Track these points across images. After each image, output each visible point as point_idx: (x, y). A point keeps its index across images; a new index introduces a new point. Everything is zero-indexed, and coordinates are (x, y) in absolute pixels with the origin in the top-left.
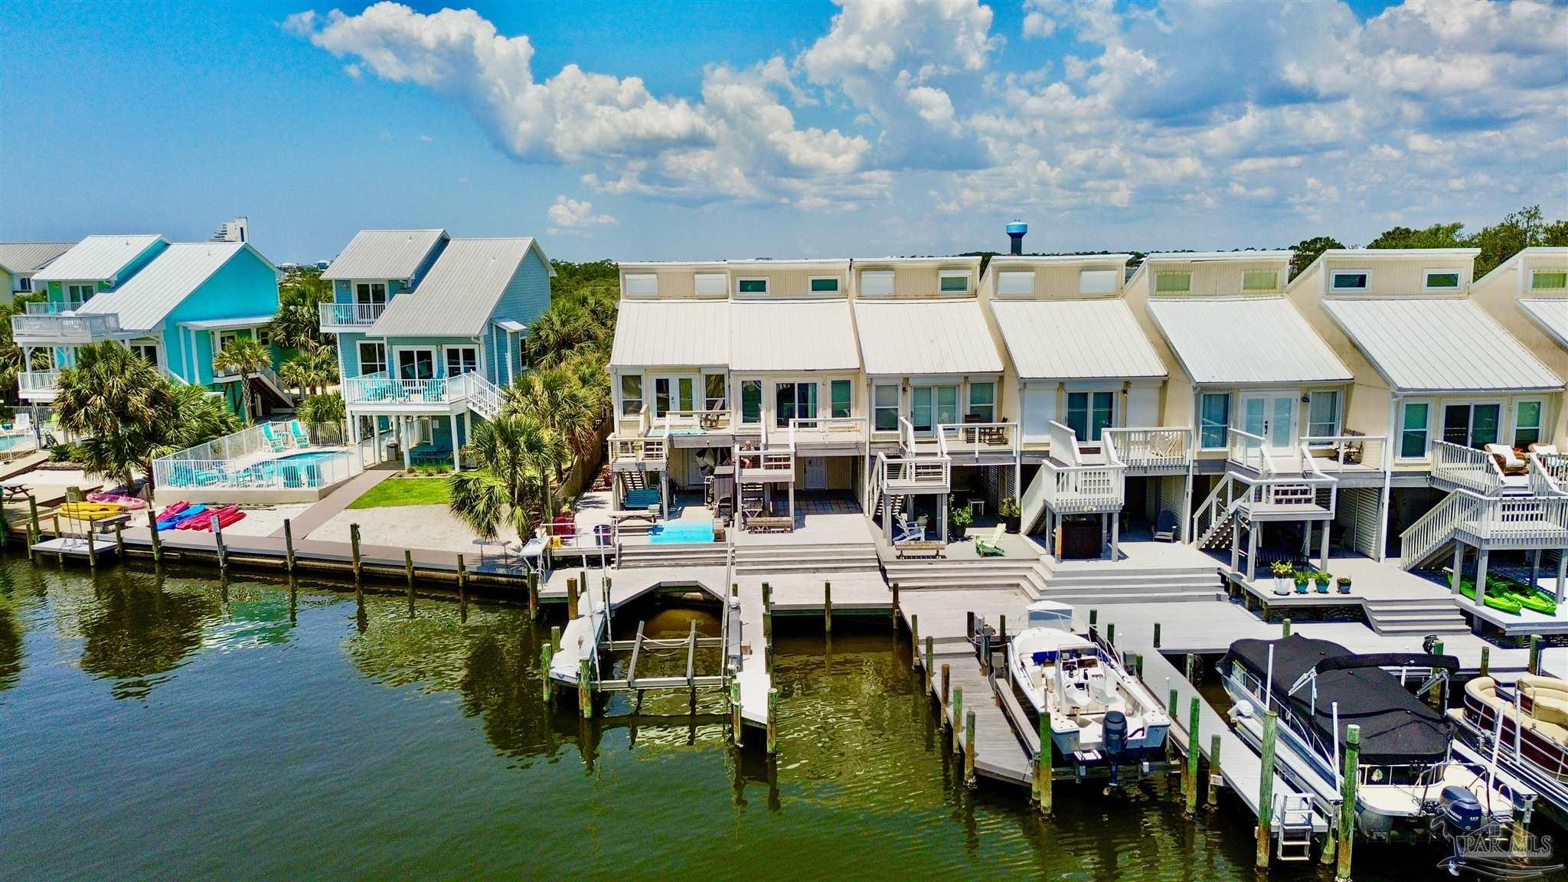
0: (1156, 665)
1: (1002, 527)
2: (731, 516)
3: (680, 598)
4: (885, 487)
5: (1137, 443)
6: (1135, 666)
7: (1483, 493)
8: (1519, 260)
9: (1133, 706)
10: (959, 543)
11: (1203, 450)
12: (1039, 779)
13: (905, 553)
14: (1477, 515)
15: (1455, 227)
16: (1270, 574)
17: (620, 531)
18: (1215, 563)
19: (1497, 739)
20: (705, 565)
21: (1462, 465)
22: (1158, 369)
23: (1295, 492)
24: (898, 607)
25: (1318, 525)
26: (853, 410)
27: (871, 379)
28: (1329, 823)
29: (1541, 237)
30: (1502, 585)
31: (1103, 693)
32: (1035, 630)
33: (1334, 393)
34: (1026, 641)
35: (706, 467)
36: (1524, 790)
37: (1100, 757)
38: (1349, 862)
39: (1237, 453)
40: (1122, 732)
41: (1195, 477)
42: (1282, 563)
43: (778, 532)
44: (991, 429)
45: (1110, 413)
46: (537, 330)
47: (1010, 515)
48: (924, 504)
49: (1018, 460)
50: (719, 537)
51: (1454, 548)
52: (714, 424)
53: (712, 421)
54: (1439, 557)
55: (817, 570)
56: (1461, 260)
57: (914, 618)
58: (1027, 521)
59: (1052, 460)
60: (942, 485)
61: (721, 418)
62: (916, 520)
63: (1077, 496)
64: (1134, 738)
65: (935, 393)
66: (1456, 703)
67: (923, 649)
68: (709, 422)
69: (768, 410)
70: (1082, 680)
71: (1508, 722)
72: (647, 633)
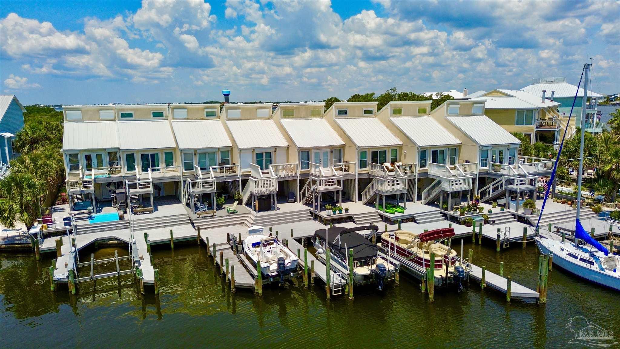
0: (293, 243)
1: (236, 203)
2: (125, 209)
3: (106, 244)
4: (191, 192)
5: (280, 169)
6: (286, 243)
7: (383, 178)
8: (388, 105)
9: (286, 256)
10: (220, 210)
11: (302, 170)
12: (258, 285)
13: (201, 216)
14: (382, 184)
15: (373, 94)
16: (325, 210)
17: (75, 220)
18: (308, 208)
19: (389, 250)
20: (117, 229)
21: (377, 170)
22: (286, 144)
23: (331, 182)
24: (200, 236)
25: (338, 192)
26: (174, 164)
27: (182, 151)
28: (346, 281)
29: (397, 97)
30: (390, 206)
31: (276, 252)
32: (251, 236)
33: (340, 149)
34: (249, 240)
35: (111, 190)
36: (397, 263)
37: (277, 274)
38: (352, 292)
39: (313, 171)
40: (284, 264)
41: (300, 179)
42: (328, 205)
43: (147, 213)
44: (229, 167)
45: (271, 160)
46: (20, 136)
47: (239, 198)
48: (206, 197)
49: (240, 178)
50: (121, 218)
51: (376, 196)
52: (114, 172)
53: (113, 171)
54: (372, 200)
55: (166, 226)
56: (373, 105)
57: (207, 238)
58: (245, 199)
59: (253, 177)
60: (213, 189)
61: (117, 170)
62: (203, 203)
63: (262, 189)
64: (288, 265)
65: (207, 156)
66: (378, 242)
67: (212, 249)
68: (111, 172)
69: (138, 165)
70: (269, 250)
71: (392, 244)
72: (95, 258)
